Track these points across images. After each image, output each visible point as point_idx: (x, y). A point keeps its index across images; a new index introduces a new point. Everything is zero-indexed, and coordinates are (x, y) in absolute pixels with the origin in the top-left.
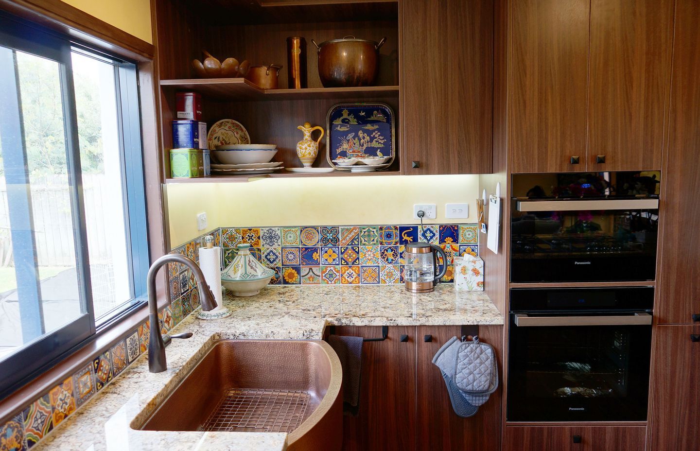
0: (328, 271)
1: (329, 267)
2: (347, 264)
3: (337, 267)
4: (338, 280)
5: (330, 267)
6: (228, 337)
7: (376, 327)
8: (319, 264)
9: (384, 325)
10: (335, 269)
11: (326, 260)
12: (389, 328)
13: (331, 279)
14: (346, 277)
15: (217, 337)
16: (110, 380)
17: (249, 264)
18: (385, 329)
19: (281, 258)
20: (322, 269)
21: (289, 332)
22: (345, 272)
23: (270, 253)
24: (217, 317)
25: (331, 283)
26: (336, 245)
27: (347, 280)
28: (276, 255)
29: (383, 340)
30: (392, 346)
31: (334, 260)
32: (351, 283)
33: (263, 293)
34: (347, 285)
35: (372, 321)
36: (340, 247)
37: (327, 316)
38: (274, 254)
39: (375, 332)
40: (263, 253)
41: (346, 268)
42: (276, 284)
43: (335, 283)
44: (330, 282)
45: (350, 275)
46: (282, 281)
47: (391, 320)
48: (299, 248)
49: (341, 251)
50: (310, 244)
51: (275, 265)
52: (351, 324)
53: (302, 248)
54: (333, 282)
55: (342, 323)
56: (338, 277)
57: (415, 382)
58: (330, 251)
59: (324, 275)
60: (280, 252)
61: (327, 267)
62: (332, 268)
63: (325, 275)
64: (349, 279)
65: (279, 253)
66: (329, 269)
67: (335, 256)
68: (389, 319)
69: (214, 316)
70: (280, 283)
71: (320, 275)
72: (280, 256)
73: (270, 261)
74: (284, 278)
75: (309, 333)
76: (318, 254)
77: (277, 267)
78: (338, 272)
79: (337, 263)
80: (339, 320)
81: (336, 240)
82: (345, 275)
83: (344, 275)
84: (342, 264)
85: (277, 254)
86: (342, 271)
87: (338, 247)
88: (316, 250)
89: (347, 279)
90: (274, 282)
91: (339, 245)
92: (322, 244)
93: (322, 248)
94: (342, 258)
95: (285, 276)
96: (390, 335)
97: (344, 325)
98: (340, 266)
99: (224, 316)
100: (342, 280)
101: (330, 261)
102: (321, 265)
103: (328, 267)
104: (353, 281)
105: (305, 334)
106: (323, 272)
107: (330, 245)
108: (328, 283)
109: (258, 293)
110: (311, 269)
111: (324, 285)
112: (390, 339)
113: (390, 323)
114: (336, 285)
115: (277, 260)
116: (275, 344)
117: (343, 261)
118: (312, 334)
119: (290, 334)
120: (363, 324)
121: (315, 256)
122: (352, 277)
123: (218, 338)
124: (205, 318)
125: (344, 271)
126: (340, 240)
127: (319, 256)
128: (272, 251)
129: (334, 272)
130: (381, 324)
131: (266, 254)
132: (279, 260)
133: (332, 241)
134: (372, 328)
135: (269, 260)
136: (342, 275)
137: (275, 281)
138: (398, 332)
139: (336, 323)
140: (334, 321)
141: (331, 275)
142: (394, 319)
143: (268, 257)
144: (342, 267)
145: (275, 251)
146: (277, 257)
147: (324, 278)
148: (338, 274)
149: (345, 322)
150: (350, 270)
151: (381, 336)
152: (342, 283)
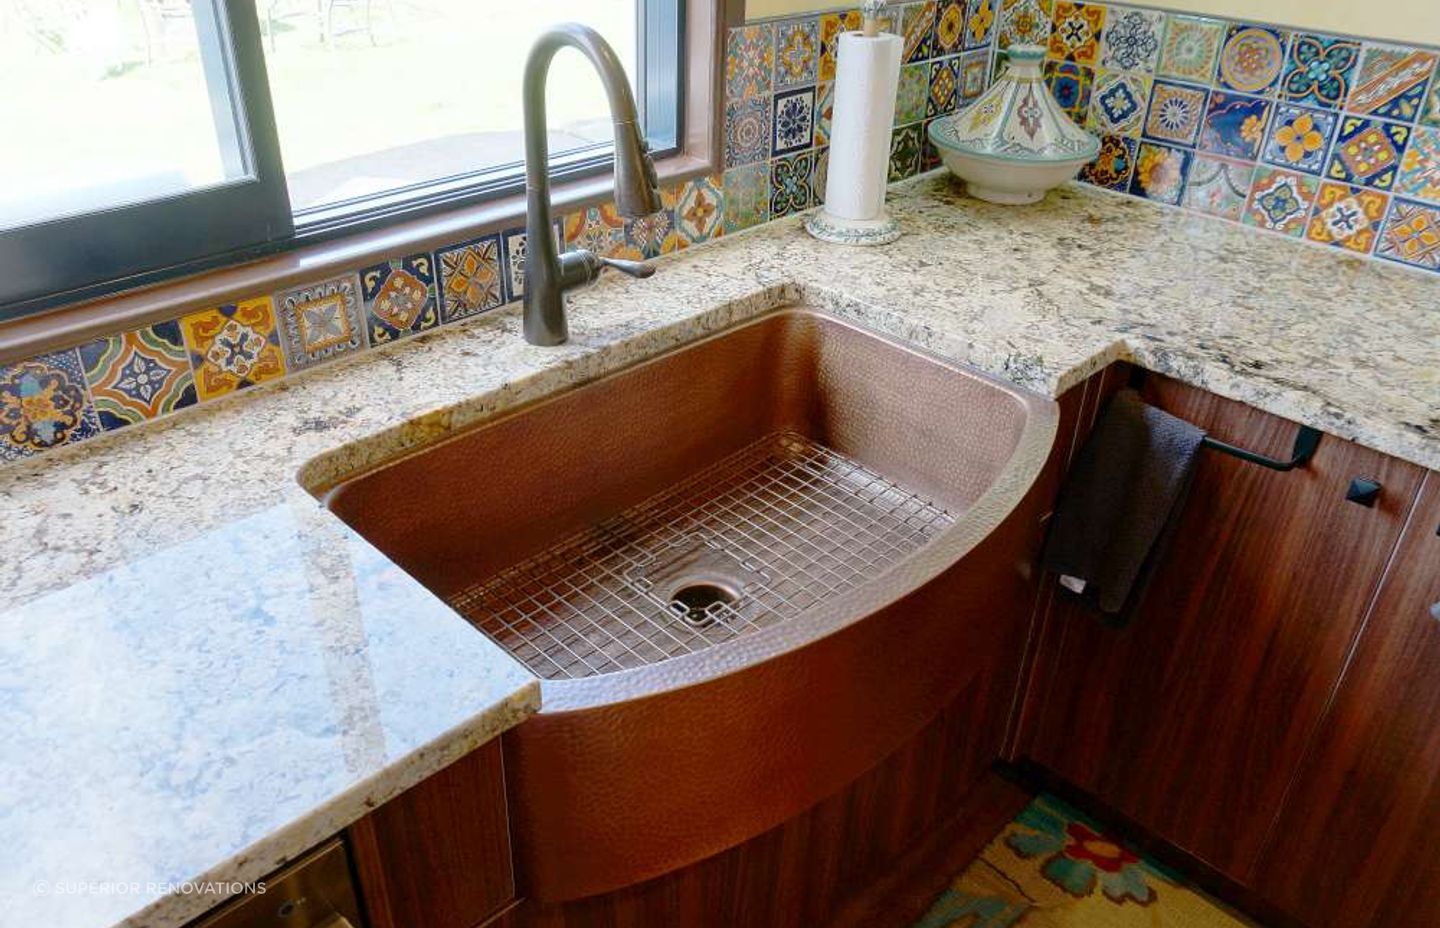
0: (1274, 186)
1: (1283, 173)
2: (1348, 178)
3: (1310, 179)
4: (1299, 221)
5: (1287, 176)
6: (820, 302)
7: (1282, 420)
8: (1254, 158)
9: (1307, 423)
10: (1300, 185)
11: (1283, 149)
12: (1324, 440)
13: (1278, 214)
14: (1329, 221)
15: (792, 295)
16: (426, 328)
17: (1019, 112)
18: (1309, 439)
19: (1143, 113)
20: (1259, 177)
21: (971, 346)
22: (1330, 204)
23: (1116, 89)
24: (843, 239)
25: (1273, 229)
26: (1329, 106)
27: (1329, 234)
28: (1132, 102)
29: (1287, 468)
30: (1314, 497)
31: (1307, 154)
32: (1337, 244)
33: (1052, 200)
34: (1320, 246)
35: (1268, 395)
36: (1343, 114)
37: (1138, 330)
38: (1128, 96)
39: (1270, 434)
40: (1099, 88)
41: (1339, 193)
42: (1111, 187)
43: (1286, 230)
44: (1269, 224)
45: (1345, 219)
46: (1129, 183)
47: (1337, 416)
48: (1206, 91)
49: (1342, 130)
50: (1245, 86)
51: (1123, 129)
52: (1197, 382)
53: (1217, 93)
54: (1280, 226)
55: (1170, 369)
56: (1301, 214)
57: (1353, 637)
58: (1304, 123)
59: (1258, 195)
60: (1148, 92)
61: (1275, 174)
62: (1292, 181)
63: (1263, 197)
64: (1335, 230)
65: (1143, 97)
66: (1280, 180)
67: (1316, 143)
68: (1333, 410)
69: (840, 234)
70: (1121, 187)
71: (1248, 193)
72: (1145, 105)
73: (1112, 116)
74: (1137, 173)
75: (1022, 367)
76: (1261, 125)
77: (1125, 139)
78: (1307, 196)
79: (1315, 167)
80: (1162, 355)
81: (1338, 89)
82: (1329, 215)
83: (1324, 214)
84: (1329, 176)
85: (1137, 97)
86: (1322, 196)
87: (1336, 116)
88: (1256, 109)
89: (1329, 226)
90: (1108, 179)
91: (1341, 108)
92: (1285, 92)
93: (1278, 107)
94: (1336, 156)
95: (1141, 170)
96: (1320, 460)
97: (1173, 375)
98: (1323, 179)
99: (863, 240)
100: (1313, 226)
101: (1294, 154)
102: (1259, 162)
103: (1280, 174)
104: (1348, 238)
105: (1012, 365)
106: (1257, 187)
107: (1310, 103)
108: (1262, 224)
109: (1030, 201)
110: (1223, 166)
111: (1247, 227)
112: (1314, 474)
113: (1332, 424)
114: (1289, 237)
115: (1132, 117)
116: (922, 365)
117: (1337, 166)
118: (1031, 374)
119: (971, 351)
120: (1236, 395)
121: (1251, 128)
122: (1350, 227)
123: (796, 296)
124: (815, 232)
125: (1328, 198)
126: (1352, 89)
127: (1263, 130)
128: (1123, 86)
129: (1295, 195)
130: (1295, 416)
131: (1105, 90)
132: (1138, 119)
133: (1320, 88)
134: (1266, 417)
135: (1109, 110)
136: (1317, 212)
137: (1111, 178)
138: (1353, 462)
139: (1150, 362)
140: (1146, 354)
141: (1280, 203)
142: (1348, 415)
143: (1109, 102)
144: (1325, 186)
145: (1131, 88)
146: (1134, 106)
147: (1256, 205)
148: (1304, 205)
149: (1178, 367)
150: (1352, 201)
151: (1287, 455)
152: (1310, 238)
